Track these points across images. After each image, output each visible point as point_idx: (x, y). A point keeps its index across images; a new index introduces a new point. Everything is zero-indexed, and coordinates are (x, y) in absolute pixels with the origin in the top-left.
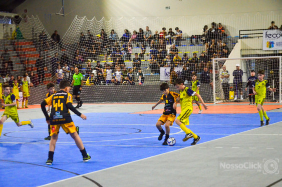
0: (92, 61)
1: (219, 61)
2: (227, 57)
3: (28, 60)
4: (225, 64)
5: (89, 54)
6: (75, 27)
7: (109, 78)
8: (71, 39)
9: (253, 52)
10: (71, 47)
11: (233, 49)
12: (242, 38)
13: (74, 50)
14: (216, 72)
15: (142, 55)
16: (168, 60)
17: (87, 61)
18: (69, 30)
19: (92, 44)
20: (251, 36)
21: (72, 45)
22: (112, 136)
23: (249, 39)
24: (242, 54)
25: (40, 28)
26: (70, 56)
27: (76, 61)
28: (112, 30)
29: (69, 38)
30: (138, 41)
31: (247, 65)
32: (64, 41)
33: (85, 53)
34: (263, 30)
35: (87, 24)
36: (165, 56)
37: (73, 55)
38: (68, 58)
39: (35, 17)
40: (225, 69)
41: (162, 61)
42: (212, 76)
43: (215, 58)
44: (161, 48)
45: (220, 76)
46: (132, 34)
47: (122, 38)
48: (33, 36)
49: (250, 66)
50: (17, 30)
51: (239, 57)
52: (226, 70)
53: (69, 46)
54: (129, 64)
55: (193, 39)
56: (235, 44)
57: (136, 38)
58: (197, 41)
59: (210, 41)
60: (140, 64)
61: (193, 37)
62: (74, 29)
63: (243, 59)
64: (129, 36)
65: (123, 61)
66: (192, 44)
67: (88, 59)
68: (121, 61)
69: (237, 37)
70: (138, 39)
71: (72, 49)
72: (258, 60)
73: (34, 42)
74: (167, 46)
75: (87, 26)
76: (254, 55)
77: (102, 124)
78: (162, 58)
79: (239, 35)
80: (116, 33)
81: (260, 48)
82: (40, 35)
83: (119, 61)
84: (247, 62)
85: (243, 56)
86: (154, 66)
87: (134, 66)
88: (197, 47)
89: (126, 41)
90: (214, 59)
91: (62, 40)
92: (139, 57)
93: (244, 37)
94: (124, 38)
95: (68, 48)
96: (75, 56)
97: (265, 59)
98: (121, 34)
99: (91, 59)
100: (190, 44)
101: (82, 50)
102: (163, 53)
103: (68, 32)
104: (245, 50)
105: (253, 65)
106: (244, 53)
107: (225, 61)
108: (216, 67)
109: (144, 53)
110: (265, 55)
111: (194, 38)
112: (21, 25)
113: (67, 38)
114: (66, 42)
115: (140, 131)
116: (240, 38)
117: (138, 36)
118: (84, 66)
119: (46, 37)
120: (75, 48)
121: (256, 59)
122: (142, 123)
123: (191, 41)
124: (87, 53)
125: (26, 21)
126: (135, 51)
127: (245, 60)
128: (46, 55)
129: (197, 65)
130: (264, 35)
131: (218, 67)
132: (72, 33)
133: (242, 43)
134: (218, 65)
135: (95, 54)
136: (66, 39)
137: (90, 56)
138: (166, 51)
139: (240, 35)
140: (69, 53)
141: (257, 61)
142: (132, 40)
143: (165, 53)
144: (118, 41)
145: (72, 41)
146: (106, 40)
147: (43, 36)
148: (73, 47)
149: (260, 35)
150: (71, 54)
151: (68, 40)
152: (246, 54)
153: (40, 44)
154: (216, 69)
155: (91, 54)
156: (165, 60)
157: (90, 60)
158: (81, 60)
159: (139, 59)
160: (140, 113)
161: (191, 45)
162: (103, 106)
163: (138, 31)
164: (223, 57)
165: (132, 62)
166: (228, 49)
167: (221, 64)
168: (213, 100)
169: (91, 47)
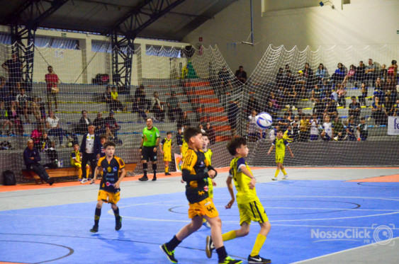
0: (291, 107)
3: (203, 106)
5: (287, 97)
6: (269, 60)
7: (314, 132)
8: (262, 77)
10: (262, 88)
13: (267, 92)
15: (362, 98)
17: (285, 107)
18: (260, 65)
19: (291, 84)
21: (264, 85)
22: (319, 212)
25: (220, 63)
26: (261, 101)
27: (269, 108)
28: (321, 64)
29: (259, 76)
30: (357, 80)
32: (253, 81)
33: (281, 97)
35: (286, 55)
36: (395, 100)
37: (264, 99)
38: (257, 104)
39: (214, 47)
41: (391, 107)
44: (390, 89)
46: (349, 69)
47: (335, 74)
48: (210, 74)
50: (189, 66)
53: (260, 86)
54: (343, 111)
57: (354, 75)
60: (359, 111)
62: (267, 62)
64: (344, 72)
65: (336, 107)
67: (285, 104)
68: (333, 107)
70: (357, 76)
71: (264, 92)
73: (211, 81)
75: (284, 59)
77: (304, 196)
78: (391, 103)
80: (326, 69)
82: (220, 73)
83: (330, 107)
86: (380, 114)
87: (350, 114)
89: (341, 79)
91: (250, 79)
92: (358, 101)
94: (338, 75)
95: (258, 89)
96: (268, 100)
98: (332, 69)
99: (290, 104)
101: (277, 92)
102: (392, 96)
103: (258, 68)
109: (366, 96)
112: (194, 58)
113: (257, 75)
114: (256, 82)
115: (359, 206)
117: (358, 72)
118: (279, 114)
119: (228, 76)
120: (268, 89)
122: (361, 196)
124: (284, 97)
125: (200, 53)
126: (353, 93)
128: (228, 100)
132: (264, 68)
135: (296, 97)
136: (255, 78)
137: (289, 101)
138: (397, 94)
140: (259, 97)
142: (349, 78)
144: (328, 80)
145: (263, 81)
146: (312, 77)
147: (223, 74)
148: (265, 89)
150: (262, 98)
151: (258, 79)
153: (219, 84)
155: (290, 97)
156: (395, 105)
157: (288, 106)
158: (275, 107)
159: (358, 105)
160: (359, 181)
162: (306, 171)
163: (357, 65)
165: (348, 108)
169: (290, 87)
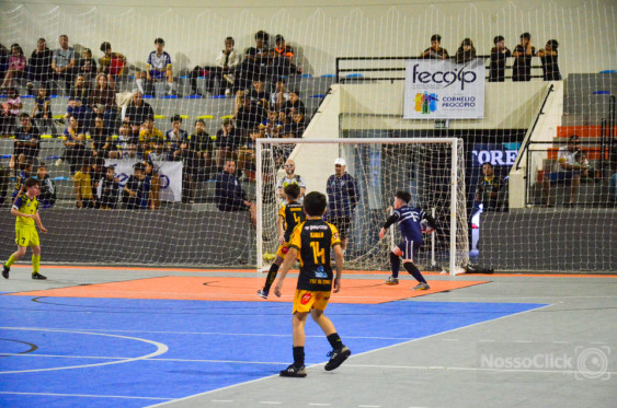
1: (275, 148)
2: (299, 135)
4: (291, 157)
9: (375, 124)
11: (316, 111)
12: (343, 80)
14: (266, 179)
16: (122, 138)
20: (371, 75)
23: (364, 85)
24: (343, 128)
30: (32, 78)
31: (357, 159)
34: (406, 58)
36: (112, 124)
40: (290, 172)
41: (104, 139)
42: (253, 191)
43: (263, 136)
44: (103, 102)
45: (277, 192)
49: (365, 163)
51: (335, 135)
52: (296, 173)
54: (3, 144)
55: (198, 79)
56: (323, 97)
57: (27, 68)
58: (210, 85)
59: (249, 87)
60: (37, 146)
61: (197, 72)
63: (344, 144)
66: (196, 93)
69: (330, 77)
70: (33, 70)
72: (390, 146)
74: (118, 96)
76: (378, 131)
78: (105, 132)
79: (334, 73)
81: (395, 113)
84: (356, 152)
85: (345, 134)
86: (81, 153)
88: (210, 101)
90: (259, 141)
93: (349, 79)
97: (410, 144)
100: (191, 91)
102: (107, 117)
104: (353, 115)
105: (375, 162)
106: (350, 125)
107: (292, 146)
108: (266, 162)
110: (411, 133)
111: (201, 75)
115: (34, 347)
116: (337, 80)
117: (33, 62)
121: (384, 146)
122: (39, 325)
123: (194, 83)
127: (352, 144)
129: (210, 155)
130: (409, 74)
131: (273, 165)
133: (345, 97)
134: (271, 157)
138: (116, 111)
139: (338, 71)
141: (389, 152)
143: (114, 116)
149: (396, 74)
152: (355, 128)
154: (266, 170)
156: (114, 136)
159: (35, 132)
160: (32, 295)
161: (192, 97)
164: (287, 135)
165: (13, 139)
166: (303, 111)
167: (282, 154)
168: (255, 262)
